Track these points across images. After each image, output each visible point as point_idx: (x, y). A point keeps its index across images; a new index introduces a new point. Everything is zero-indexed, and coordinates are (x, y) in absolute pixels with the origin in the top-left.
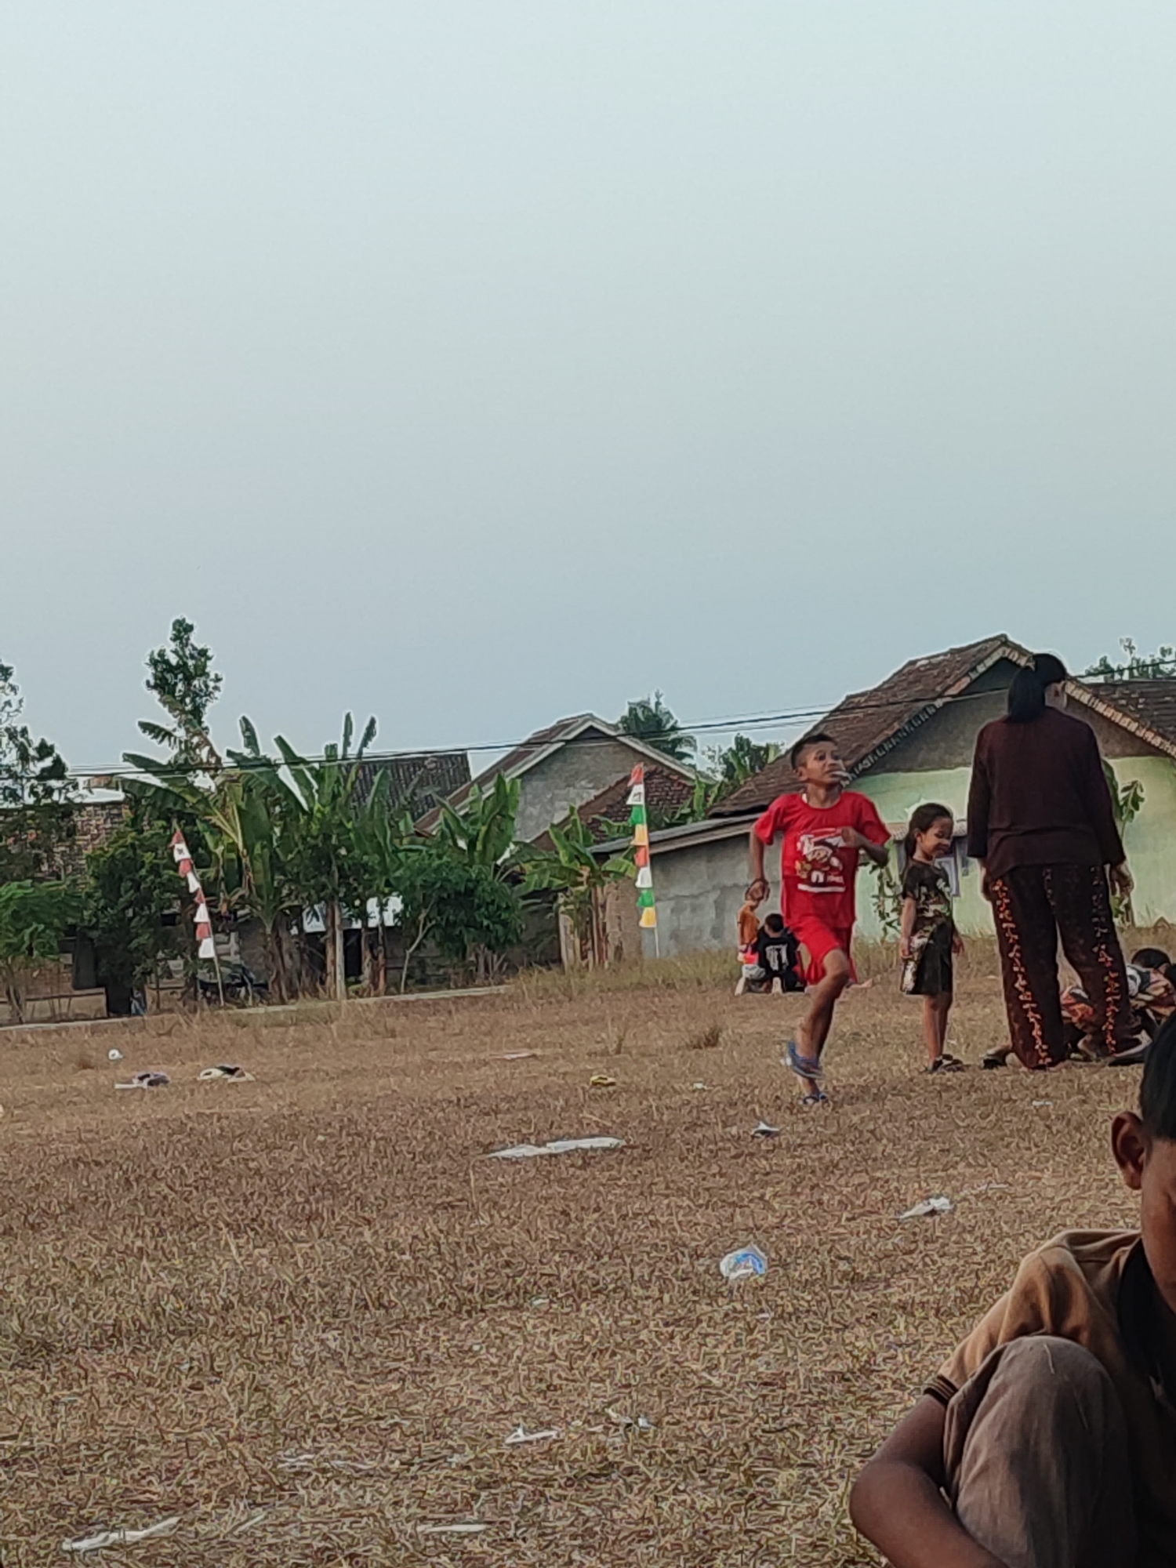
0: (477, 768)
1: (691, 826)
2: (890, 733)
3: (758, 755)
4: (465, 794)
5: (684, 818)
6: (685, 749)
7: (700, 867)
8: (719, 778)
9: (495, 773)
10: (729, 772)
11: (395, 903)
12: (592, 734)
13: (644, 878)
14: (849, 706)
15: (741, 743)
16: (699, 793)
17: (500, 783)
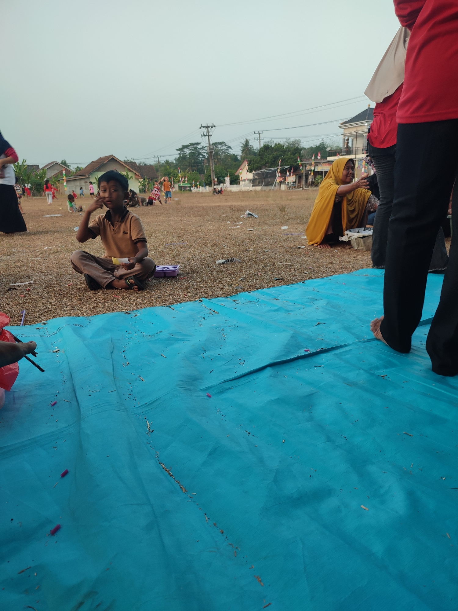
0: (41, 167)
1: (71, 177)
2: (98, 167)
3: (80, 168)
4: (39, 171)
5: (70, 176)
6: (69, 167)
7: (72, 183)
8: (75, 171)
9: (43, 169)
10: (76, 171)
11: (30, 185)
12: (57, 164)
13: (65, 184)
14: (92, 162)
15: (78, 167)
16: (72, 173)
17: (43, 170)
